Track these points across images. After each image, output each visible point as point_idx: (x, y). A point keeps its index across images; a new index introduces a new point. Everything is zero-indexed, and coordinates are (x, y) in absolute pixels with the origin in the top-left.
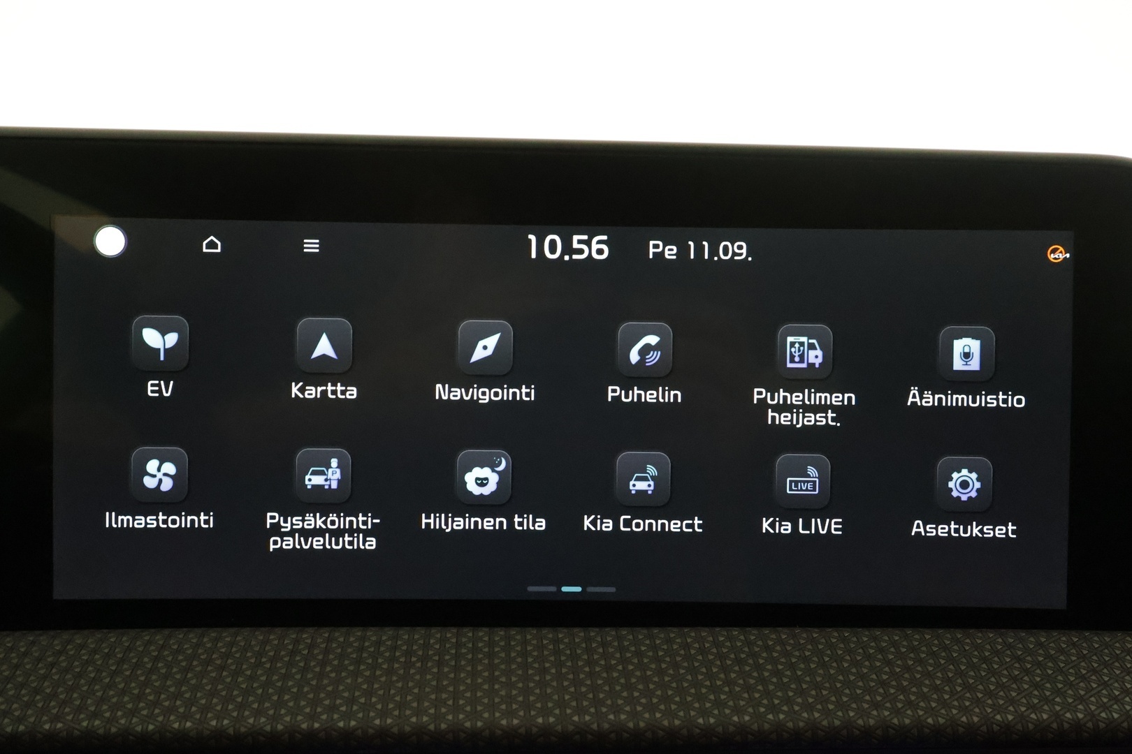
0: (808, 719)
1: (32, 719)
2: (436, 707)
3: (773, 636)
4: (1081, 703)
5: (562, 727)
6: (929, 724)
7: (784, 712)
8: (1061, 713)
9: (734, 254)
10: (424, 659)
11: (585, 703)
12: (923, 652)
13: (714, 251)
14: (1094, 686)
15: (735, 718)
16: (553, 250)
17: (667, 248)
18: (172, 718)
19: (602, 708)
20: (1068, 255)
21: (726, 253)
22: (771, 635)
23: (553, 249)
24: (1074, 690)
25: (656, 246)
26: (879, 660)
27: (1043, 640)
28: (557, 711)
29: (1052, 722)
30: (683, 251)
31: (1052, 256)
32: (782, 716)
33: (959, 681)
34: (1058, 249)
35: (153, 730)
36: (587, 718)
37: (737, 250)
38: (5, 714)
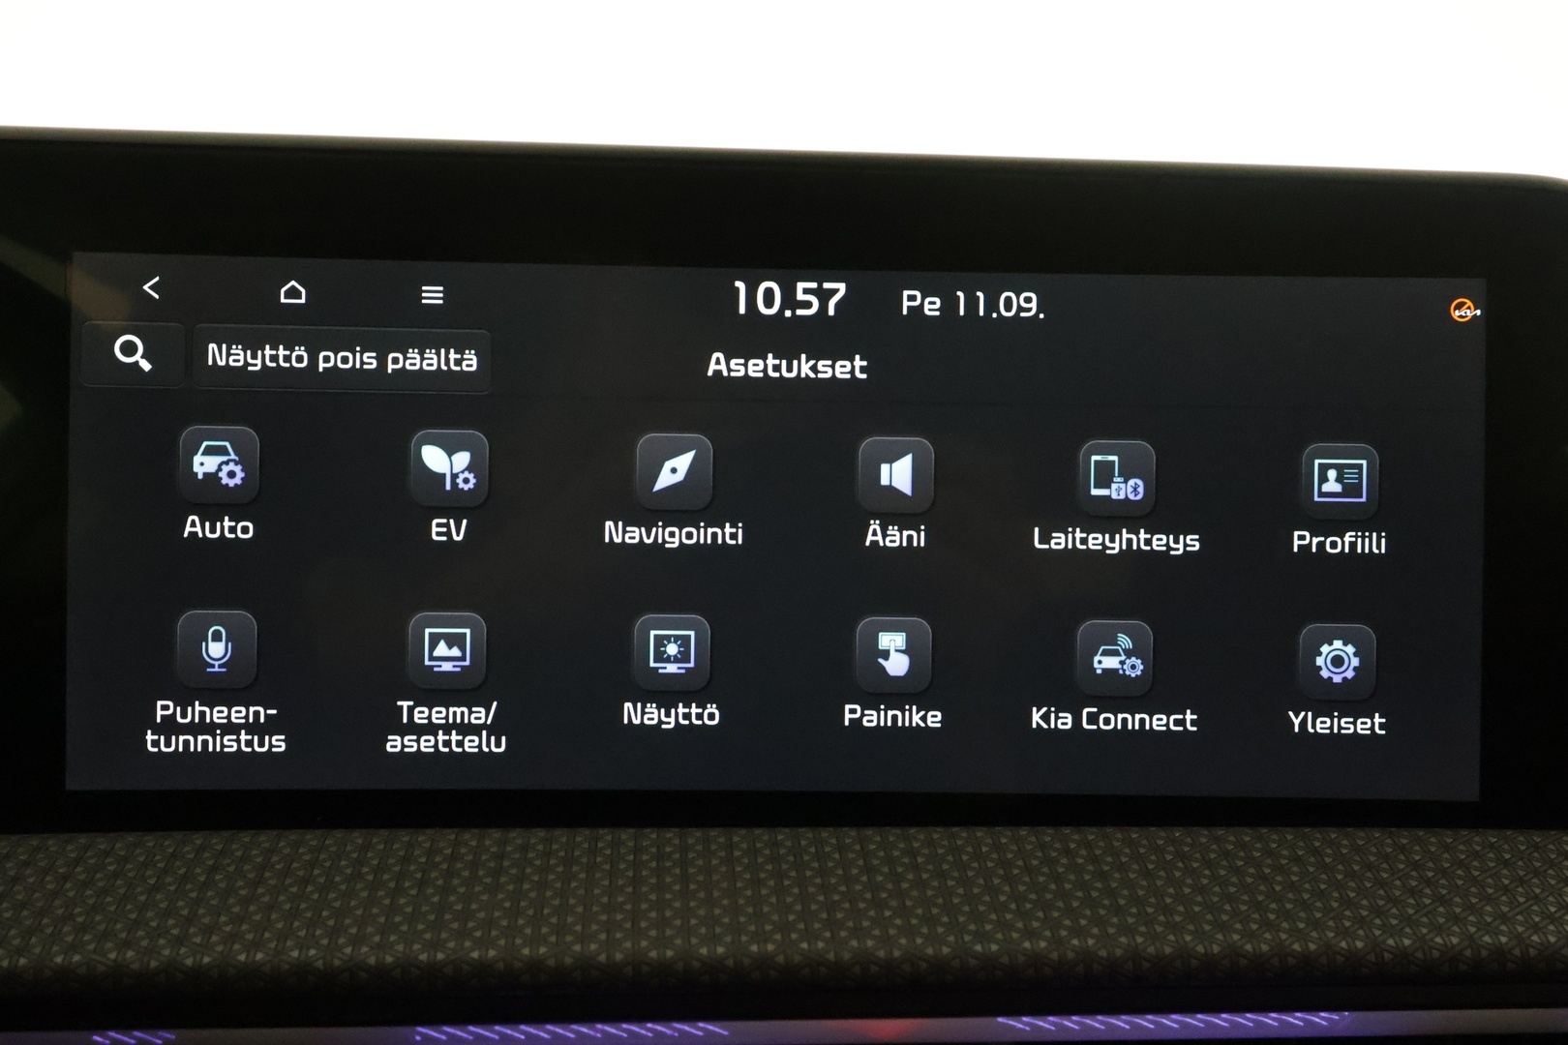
0: (1128, 945)
1: (37, 950)
2: (608, 932)
3: (1076, 837)
4: (1503, 923)
5: (785, 958)
6: (1294, 950)
7: (1094, 936)
8: (1477, 935)
9: (1020, 309)
11: (816, 926)
12: (1284, 857)
13: (992, 305)
15: (1027, 945)
16: (769, 303)
17: (928, 300)
18: (237, 947)
19: (842, 932)
20: (1478, 312)
21: (1008, 308)
22: (1072, 836)
23: (769, 300)
24: (1494, 906)
25: (912, 298)
26: (1224, 868)
27: (1449, 840)
28: (778, 936)
29: (1465, 949)
30: (950, 304)
31: (1457, 313)
32: (1091, 942)
33: (1335, 894)
34: (1465, 303)
35: (208, 963)
37: (1025, 303)
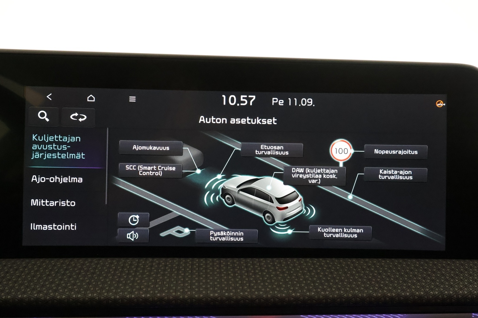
0: (339, 294)
1: (14, 293)
2: (183, 289)
3: (324, 261)
4: (451, 288)
5: (236, 297)
6: (388, 296)
7: (328, 291)
8: (443, 291)
9: (307, 103)
10: (178, 270)
11: (245, 288)
12: (386, 267)
13: (299, 102)
14: (457, 281)
15: (308, 294)
16: (232, 102)
17: (280, 101)
18: (73, 293)
19: (253, 289)
20: (444, 104)
21: (304, 103)
22: (322, 261)
24: (449, 282)
25: (275, 100)
26: (368, 271)
27: (436, 263)
28: (234, 291)
29: (439, 295)
30: (286, 102)
31: (438, 105)
32: (327, 293)
33: (401, 279)
34: (440, 102)
35: (64, 298)
36: (246, 293)
37: (309, 102)
38: (2, 291)
